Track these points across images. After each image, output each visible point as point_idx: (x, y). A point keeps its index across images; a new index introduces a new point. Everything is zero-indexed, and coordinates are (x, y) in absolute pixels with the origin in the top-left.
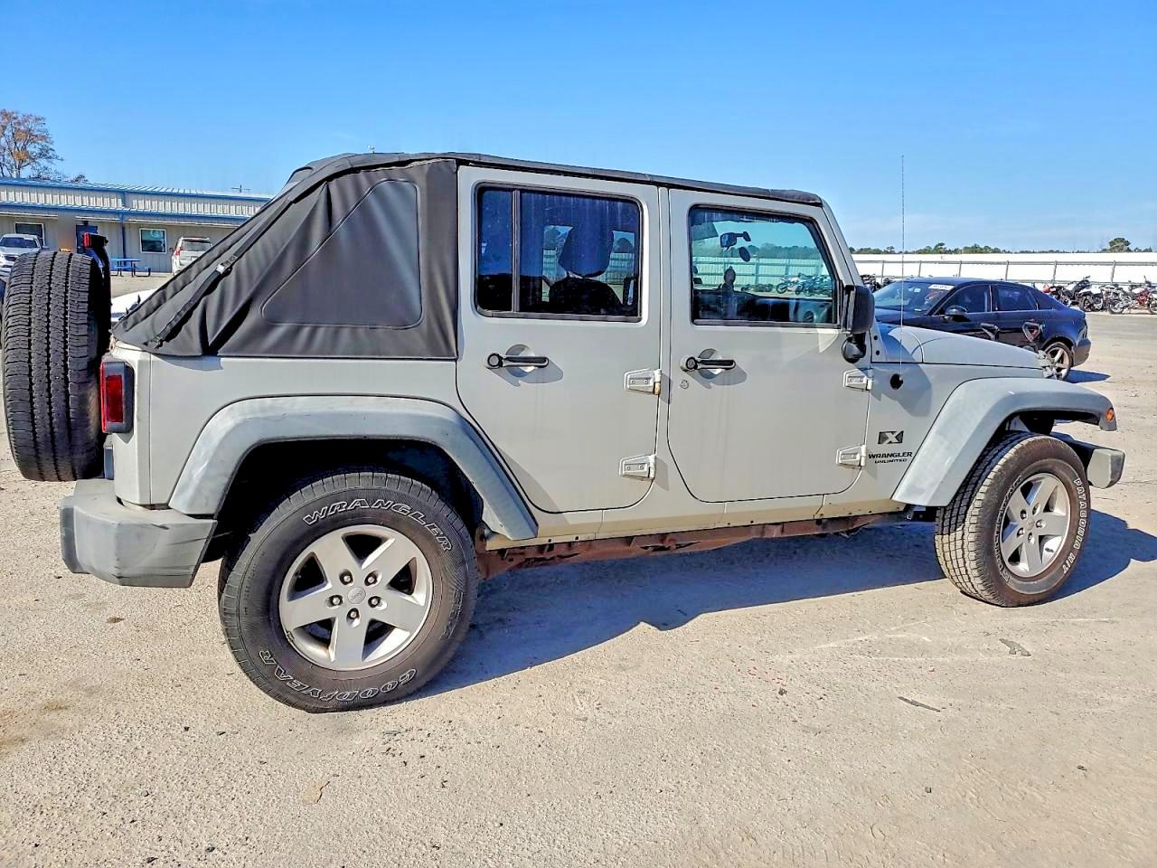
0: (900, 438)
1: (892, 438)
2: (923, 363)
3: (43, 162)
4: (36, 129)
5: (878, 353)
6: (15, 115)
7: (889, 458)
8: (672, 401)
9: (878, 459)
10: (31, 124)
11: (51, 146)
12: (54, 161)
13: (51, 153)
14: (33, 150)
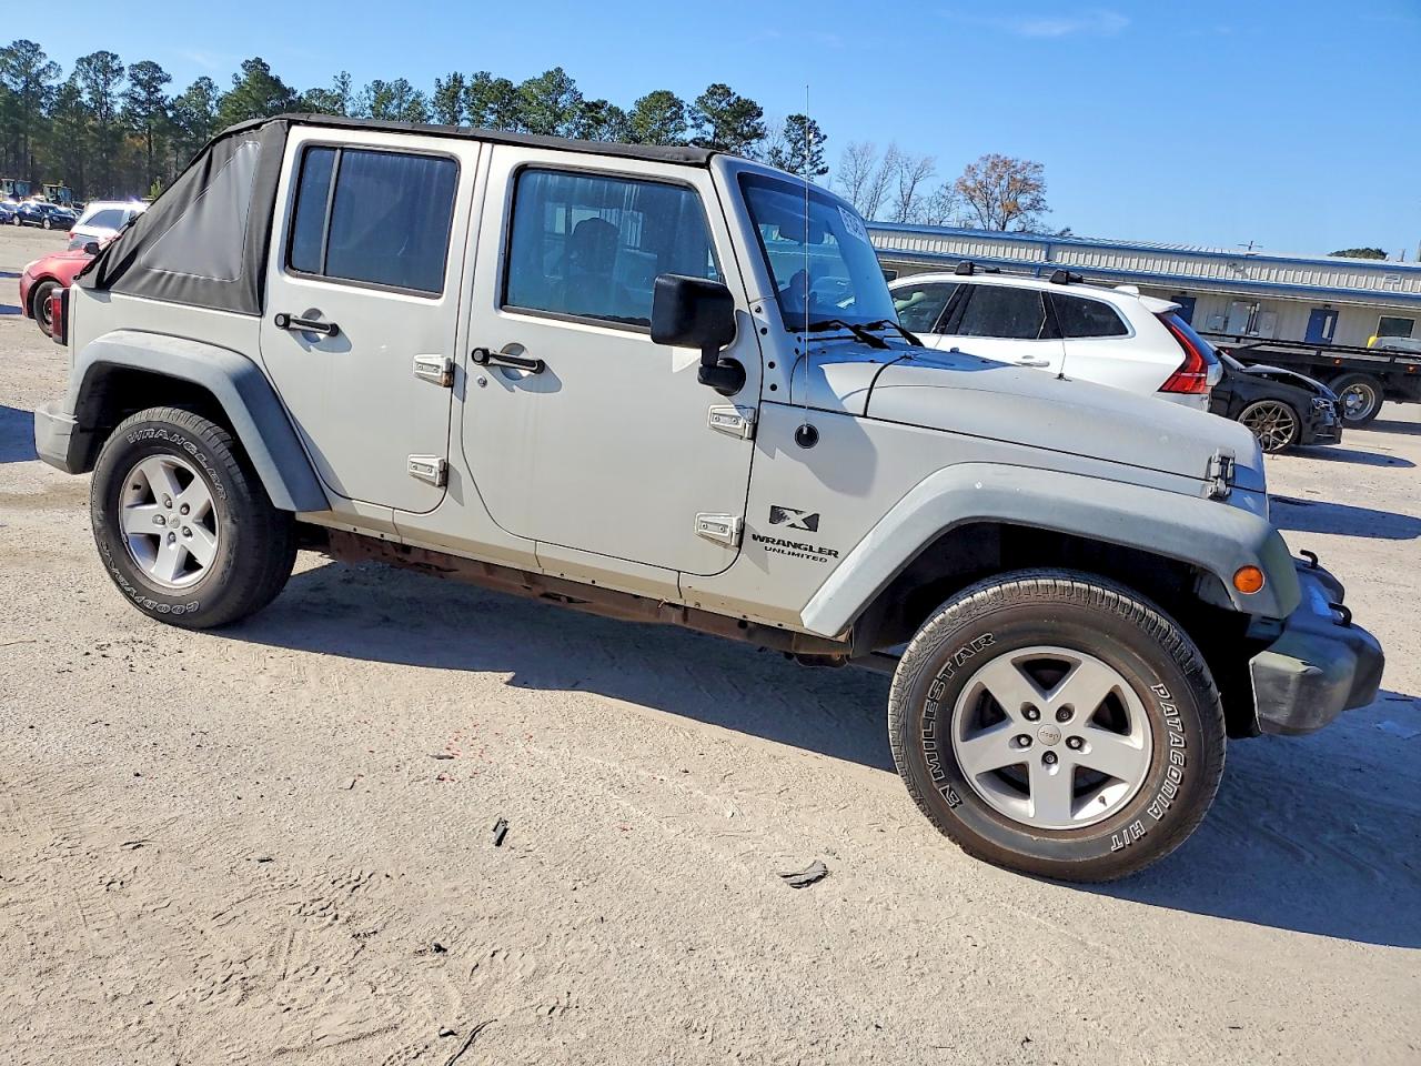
0: (812, 523)
1: (798, 520)
2: (865, 416)
3: (1032, 214)
4: (1032, 177)
5: (774, 388)
6: (1014, 164)
7: (791, 549)
8: (467, 399)
9: (769, 545)
10: (1028, 173)
11: (1042, 196)
12: (1044, 213)
13: (1042, 203)
14: (1023, 201)
